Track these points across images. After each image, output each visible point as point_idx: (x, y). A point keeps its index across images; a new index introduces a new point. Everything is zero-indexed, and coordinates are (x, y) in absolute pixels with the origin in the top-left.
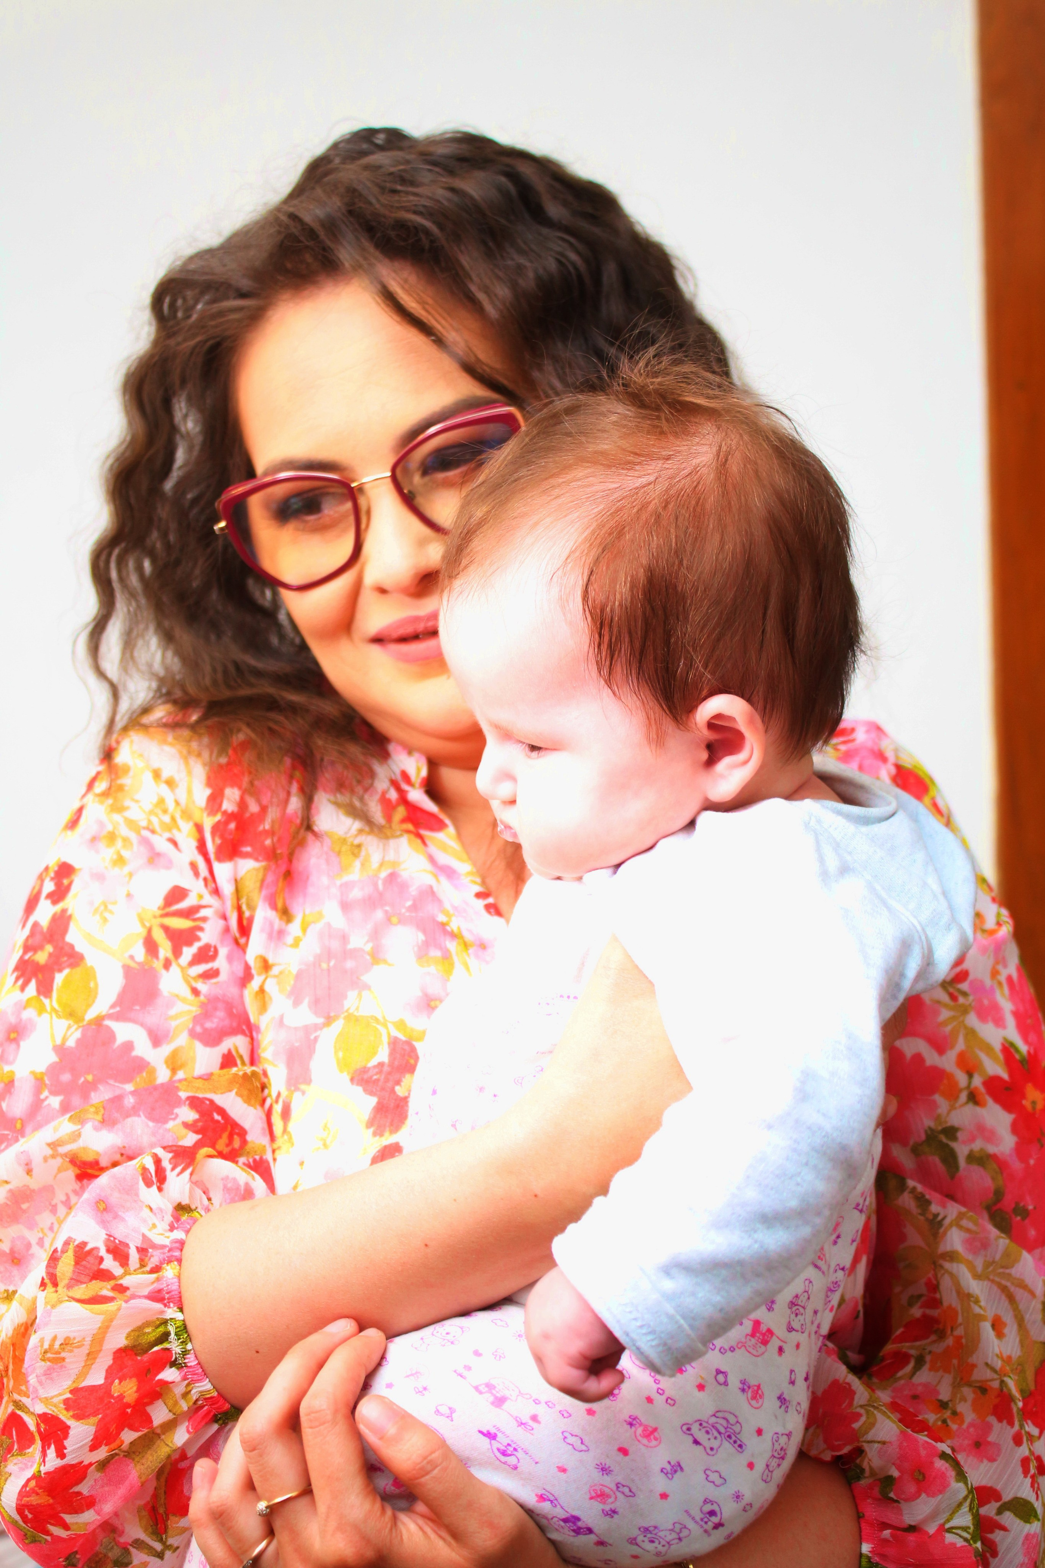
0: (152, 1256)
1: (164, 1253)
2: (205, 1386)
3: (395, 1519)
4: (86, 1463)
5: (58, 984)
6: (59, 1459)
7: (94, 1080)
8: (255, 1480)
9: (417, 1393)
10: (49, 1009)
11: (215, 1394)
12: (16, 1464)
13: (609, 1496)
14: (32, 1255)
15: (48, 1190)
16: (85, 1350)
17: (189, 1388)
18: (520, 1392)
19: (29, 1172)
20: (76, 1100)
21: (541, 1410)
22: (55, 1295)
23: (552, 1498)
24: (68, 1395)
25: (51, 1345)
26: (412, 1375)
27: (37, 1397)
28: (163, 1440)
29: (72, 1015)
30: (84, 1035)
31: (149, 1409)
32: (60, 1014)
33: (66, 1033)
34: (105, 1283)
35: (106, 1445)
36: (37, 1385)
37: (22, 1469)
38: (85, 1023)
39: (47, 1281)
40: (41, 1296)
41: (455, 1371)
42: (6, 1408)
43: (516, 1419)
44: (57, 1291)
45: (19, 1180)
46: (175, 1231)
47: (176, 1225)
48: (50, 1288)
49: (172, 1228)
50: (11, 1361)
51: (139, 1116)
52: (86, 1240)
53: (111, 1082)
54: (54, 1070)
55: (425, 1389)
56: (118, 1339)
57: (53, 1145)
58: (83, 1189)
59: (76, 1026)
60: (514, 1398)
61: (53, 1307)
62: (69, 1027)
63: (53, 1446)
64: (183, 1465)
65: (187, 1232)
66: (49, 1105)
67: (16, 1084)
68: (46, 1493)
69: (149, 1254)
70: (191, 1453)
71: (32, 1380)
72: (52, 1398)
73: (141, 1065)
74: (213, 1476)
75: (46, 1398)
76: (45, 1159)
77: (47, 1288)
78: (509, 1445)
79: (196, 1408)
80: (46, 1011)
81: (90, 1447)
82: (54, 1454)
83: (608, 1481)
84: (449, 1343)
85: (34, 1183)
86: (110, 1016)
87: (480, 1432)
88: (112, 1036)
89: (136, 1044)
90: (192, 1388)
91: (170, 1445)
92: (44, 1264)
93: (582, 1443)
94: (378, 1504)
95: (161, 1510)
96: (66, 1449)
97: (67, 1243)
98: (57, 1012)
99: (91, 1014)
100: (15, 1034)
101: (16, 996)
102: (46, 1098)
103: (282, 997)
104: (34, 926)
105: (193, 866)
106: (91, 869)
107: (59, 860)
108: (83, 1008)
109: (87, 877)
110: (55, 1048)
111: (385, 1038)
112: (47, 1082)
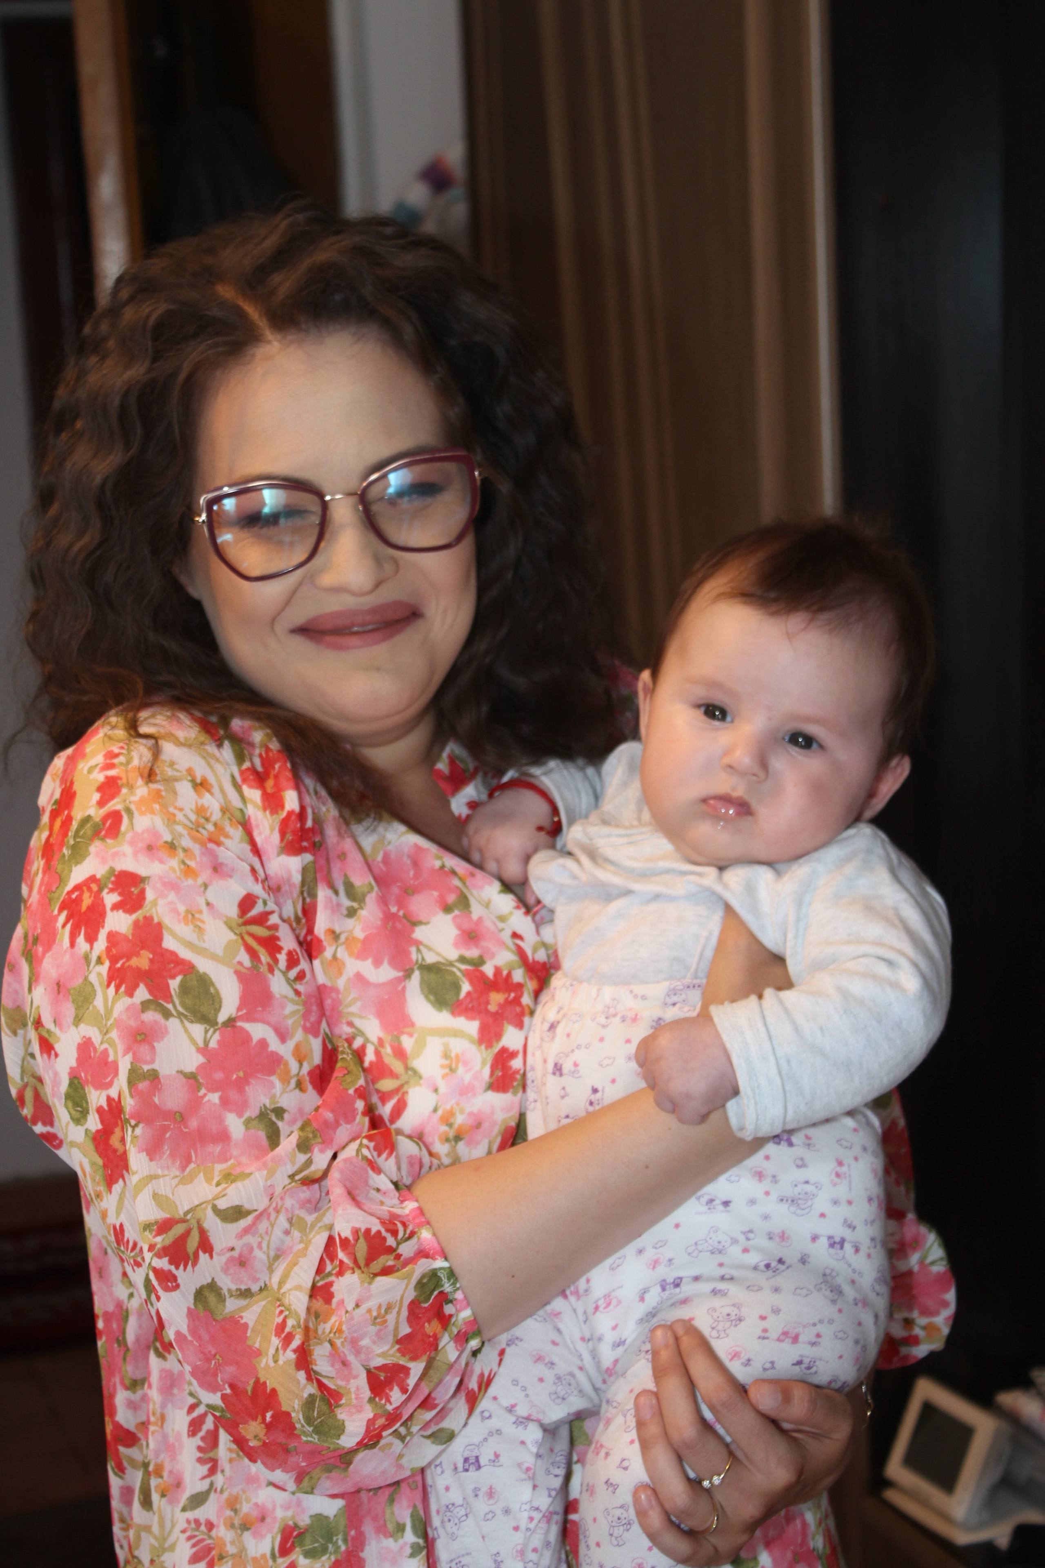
0: (408, 1226)
2: (468, 1312)
5: (174, 989)
6: (404, 1395)
7: (244, 1075)
10: (175, 1014)
11: (472, 1318)
16: (397, 1310)
20: (233, 1095)
22: (364, 1275)
24: (397, 1346)
25: (378, 1312)
27: (373, 1354)
28: (438, 1360)
30: (222, 1035)
32: (191, 1017)
33: (206, 1037)
34: (389, 1256)
38: (220, 1026)
39: (351, 1265)
40: (354, 1278)
44: (363, 1272)
46: (406, 1202)
47: (404, 1197)
49: (401, 1201)
51: (341, 1125)
52: (366, 1226)
53: (259, 1075)
54: (205, 1069)
59: (212, 1030)
61: (369, 1283)
62: (206, 1031)
63: (395, 1388)
72: (388, 1351)
73: (277, 1059)
75: (381, 1352)
77: (355, 1271)
80: (172, 1015)
82: (399, 1393)
86: (240, 1018)
88: (246, 1035)
89: (269, 1041)
90: (459, 1316)
91: (446, 1362)
96: (408, 1386)
97: (354, 1232)
98: (186, 1017)
99: (222, 1017)
100: (143, 1036)
101: (124, 1002)
102: (205, 1095)
103: (353, 960)
104: (112, 937)
105: (253, 871)
106: (160, 878)
107: (112, 870)
108: (213, 1012)
109: (159, 886)
110: (199, 1050)
111: (459, 974)
112: (201, 1081)
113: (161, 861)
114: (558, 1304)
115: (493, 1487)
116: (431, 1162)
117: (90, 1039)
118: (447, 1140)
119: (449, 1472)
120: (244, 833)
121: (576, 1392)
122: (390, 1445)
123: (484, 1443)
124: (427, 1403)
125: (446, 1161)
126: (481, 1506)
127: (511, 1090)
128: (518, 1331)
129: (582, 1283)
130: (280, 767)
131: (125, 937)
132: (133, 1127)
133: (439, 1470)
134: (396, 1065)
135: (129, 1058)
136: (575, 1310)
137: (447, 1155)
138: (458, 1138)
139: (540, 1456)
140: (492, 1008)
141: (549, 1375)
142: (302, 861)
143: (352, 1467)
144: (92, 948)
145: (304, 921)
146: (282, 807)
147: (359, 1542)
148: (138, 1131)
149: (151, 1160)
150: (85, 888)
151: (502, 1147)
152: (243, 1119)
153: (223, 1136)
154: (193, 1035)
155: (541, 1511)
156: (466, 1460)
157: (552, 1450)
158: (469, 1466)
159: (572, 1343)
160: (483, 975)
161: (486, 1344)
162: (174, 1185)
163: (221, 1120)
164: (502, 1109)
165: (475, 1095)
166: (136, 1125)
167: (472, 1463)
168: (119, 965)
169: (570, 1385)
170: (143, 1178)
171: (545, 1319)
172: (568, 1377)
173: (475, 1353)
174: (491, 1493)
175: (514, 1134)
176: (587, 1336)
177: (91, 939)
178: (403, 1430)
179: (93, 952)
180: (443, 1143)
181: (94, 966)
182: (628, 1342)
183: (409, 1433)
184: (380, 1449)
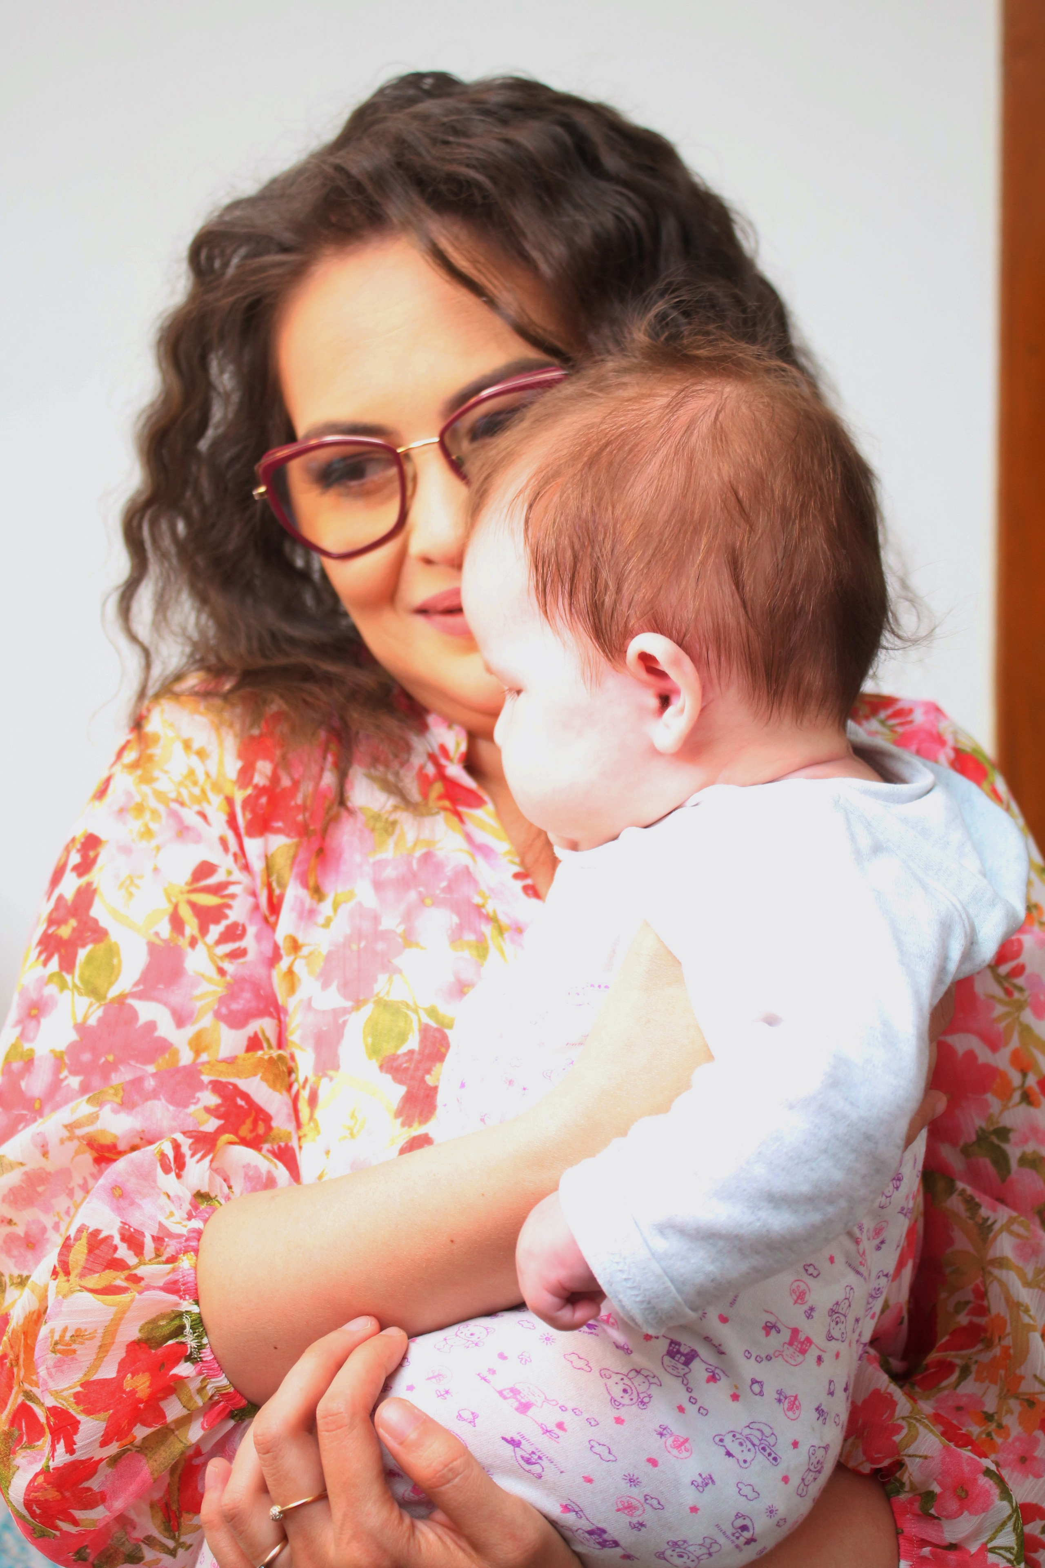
0: (168, 1245)
1: (181, 1243)
2: (222, 1381)
3: (413, 1527)
4: (96, 1458)
5: (80, 960)
6: (68, 1454)
7: (114, 1060)
8: (268, 1483)
9: (438, 1396)
10: (70, 984)
11: (232, 1390)
12: (24, 1457)
13: (636, 1508)
14: (48, 1240)
15: (65, 1173)
16: (97, 1342)
17: (205, 1384)
18: (546, 1398)
19: (45, 1154)
20: (96, 1081)
21: (568, 1418)
22: (67, 1284)
23: (577, 1509)
24: (79, 1389)
25: (62, 1337)
26: (434, 1377)
27: (47, 1389)
28: (176, 1436)
29: (94, 992)
30: (106, 1012)
31: (163, 1404)
32: (82, 991)
33: (87, 1011)
34: (119, 1273)
35: (117, 1441)
36: (46, 1377)
37: (30, 1463)
38: (107, 1001)
39: (58, 1269)
40: (53, 1285)
41: (479, 1375)
42: (16, 1398)
43: (541, 1426)
44: (68, 1281)
45: (35, 1162)
46: (193, 1220)
47: (194, 1214)
48: (62, 1277)
49: (190, 1217)
50: (22, 1349)
51: (159, 1099)
52: (100, 1227)
54: (74, 1049)
55: (447, 1392)
56: (131, 1332)
57: (70, 1127)
58: (101, 1172)
59: (97, 1005)
60: (539, 1404)
61: (65, 1296)
62: (91, 1005)
63: (62, 1441)
64: (197, 1461)
65: (205, 1221)
66: (68, 1085)
67: (36, 1062)
68: (55, 1489)
69: (165, 1244)
70: (206, 1449)
71: (42, 1371)
72: (62, 1391)
73: (163, 1047)
74: (226, 1478)
75: (55, 1391)
76: (62, 1142)
77: (59, 1277)
78: (533, 1453)
79: (212, 1404)
80: (68, 987)
81: (101, 1442)
82: (63, 1450)
83: (636, 1493)
84: (474, 1345)
85: (50, 1166)
86: (133, 995)
87: (504, 1438)
88: (134, 1015)
89: (159, 1025)
90: (208, 1384)
91: (184, 1441)
92: (57, 1250)
93: (610, 1452)
94: (396, 1512)
95: (174, 1507)
96: (75, 1444)
97: (80, 1231)
98: (79, 990)
99: (113, 992)
100: (37, 1011)
102: (67, 1078)
103: (311, 979)
104: (59, 900)
105: (222, 841)
106: (118, 841)
107: (85, 831)
108: (106, 985)
109: (113, 849)
110: (76, 1027)
111: (415, 1024)
112: (67, 1062)
113: (125, 824)
131: (66, 902)
140: (431, 1080)
154: (78, 1009)
160: (444, 1037)
168: (51, 931)
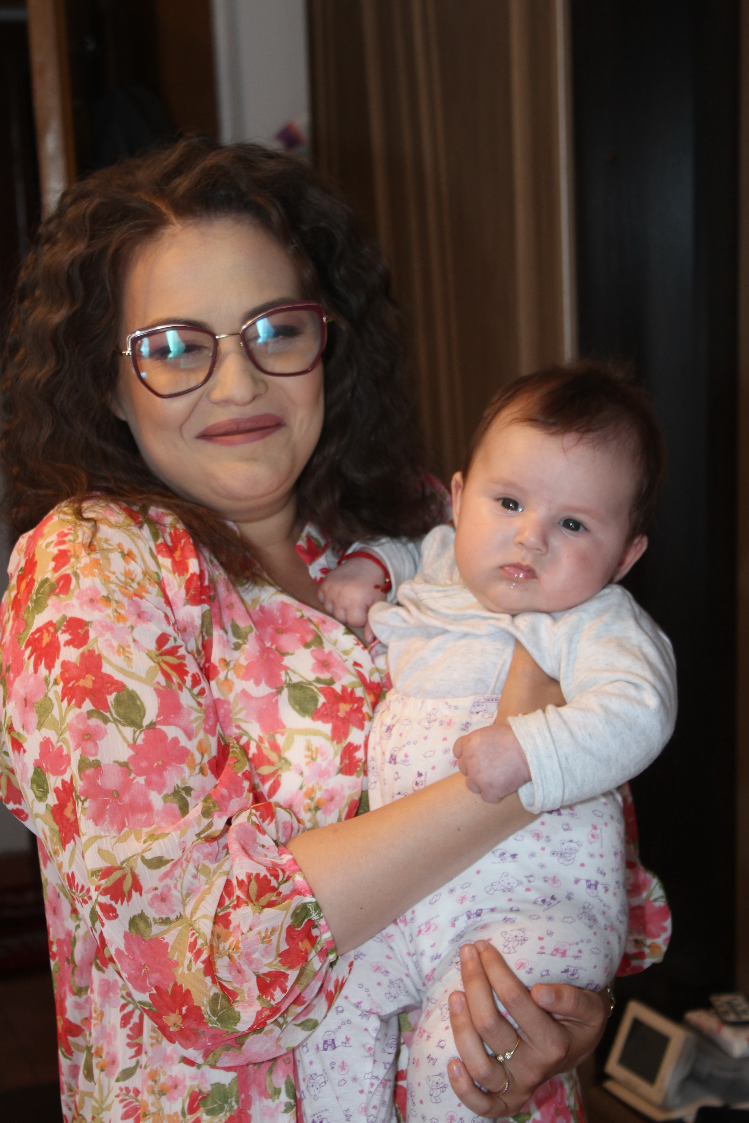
1: (287, 868)
2: (328, 934)
5: (111, 702)
6: (282, 995)
7: (162, 763)
10: (112, 720)
11: (331, 938)
16: (278, 932)
20: (155, 778)
24: (279, 958)
25: (266, 934)
27: (262, 964)
28: (308, 969)
29: (132, 723)
30: (146, 735)
32: (123, 722)
33: (134, 736)
34: (272, 893)
36: (260, 958)
38: (144, 728)
39: (246, 900)
40: (249, 908)
44: (254, 905)
47: (282, 851)
48: (250, 904)
49: (280, 854)
53: (173, 764)
54: (134, 759)
59: (139, 731)
61: (259, 913)
62: (135, 732)
63: (278, 988)
65: (291, 853)
67: (104, 767)
72: (272, 962)
80: (110, 721)
82: (280, 992)
86: (159, 723)
88: (163, 735)
98: (120, 722)
99: (146, 722)
100: (89, 736)
101: (75, 712)
102: (134, 778)
103: (239, 680)
104: (65, 665)
105: (167, 617)
106: (100, 622)
107: (64, 617)
108: (139, 718)
109: (99, 628)
110: (129, 746)
111: (316, 690)
112: (132, 768)
113: (100, 610)
114: (391, 929)
115: (345, 1062)
116: (299, 826)
117: (49, 739)
118: (310, 810)
119: (312, 1051)
120: (159, 589)
121: (404, 993)
122: (271, 1031)
123: (339, 1030)
124: (298, 1001)
125: (308, 825)
126: (336, 1075)
127: (355, 774)
128: (362, 949)
129: (409, 914)
130: (185, 542)
131: (75, 665)
132: (83, 802)
133: (305, 1049)
134: (273, 756)
135: (79, 752)
136: (403, 933)
137: (309, 821)
138: (317, 808)
139: (378, 1039)
140: (341, 714)
141: (385, 980)
142: (202, 610)
143: (244, 1046)
144: (50, 673)
145: (203, 653)
146: (187, 570)
147: (247, 1103)
148: (87, 804)
149: (96, 825)
150: (44, 630)
151: (349, 816)
152: (162, 795)
153: (148, 808)
154: (125, 735)
155: (379, 1079)
156: (325, 1042)
157: (386, 1035)
158: (328, 1046)
159: (401, 957)
160: (334, 691)
161: (340, 957)
162: (113, 843)
163: (146, 796)
164: (349, 787)
165: (329, 777)
166: (85, 800)
167: (330, 1045)
168: (70, 685)
169: (399, 987)
170: (90, 838)
171: (381, 940)
172: (398, 982)
173: (332, 965)
174: (343, 1066)
175: (358, 806)
176: (412, 952)
177: (50, 667)
178: (281, 1020)
179: (51, 675)
180: (306, 812)
181: (52, 686)
182: (442, 956)
183: (286, 1022)
184: (265, 1034)
